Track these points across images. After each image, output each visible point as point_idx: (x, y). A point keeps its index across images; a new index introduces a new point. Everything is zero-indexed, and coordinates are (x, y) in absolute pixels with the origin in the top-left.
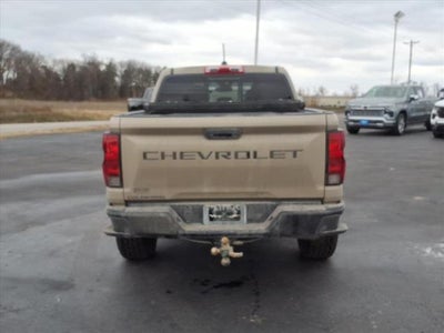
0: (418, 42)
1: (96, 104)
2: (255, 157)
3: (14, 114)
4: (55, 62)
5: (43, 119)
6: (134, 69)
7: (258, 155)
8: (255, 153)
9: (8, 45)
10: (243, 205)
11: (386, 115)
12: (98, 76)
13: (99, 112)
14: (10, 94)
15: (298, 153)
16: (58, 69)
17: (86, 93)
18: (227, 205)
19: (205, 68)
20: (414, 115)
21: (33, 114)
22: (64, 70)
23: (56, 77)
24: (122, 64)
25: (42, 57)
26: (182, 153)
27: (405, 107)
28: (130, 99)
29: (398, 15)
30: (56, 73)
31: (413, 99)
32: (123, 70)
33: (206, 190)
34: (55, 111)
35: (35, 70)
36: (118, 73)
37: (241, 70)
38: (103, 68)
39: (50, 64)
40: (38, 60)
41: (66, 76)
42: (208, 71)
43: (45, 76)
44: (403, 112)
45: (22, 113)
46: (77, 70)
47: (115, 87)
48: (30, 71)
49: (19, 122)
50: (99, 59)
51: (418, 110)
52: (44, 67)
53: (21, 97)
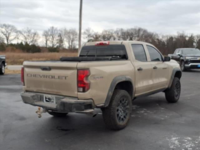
2: (54, 78)
4: (163, 37)
7: (55, 77)
8: (54, 77)
9: (142, 30)
10: (54, 97)
12: (184, 43)
15: (67, 78)
16: (164, 40)
18: (50, 96)
22: (167, 41)
23: (163, 44)
24: (198, 36)
25: (157, 35)
26: (35, 75)
30: (163, 42)
32: (198, 39)
33: (44, 89)
35: (153, 41)
36: (195, 41)
37: (108, 44)
38: (187, 39)
39: (160, 38)
40: (155, 36)
41: (168, 43)
42: (96, 44)
43: (158, 43)
46: (174, 40)
50: (186, 34)
52: (158, 39)
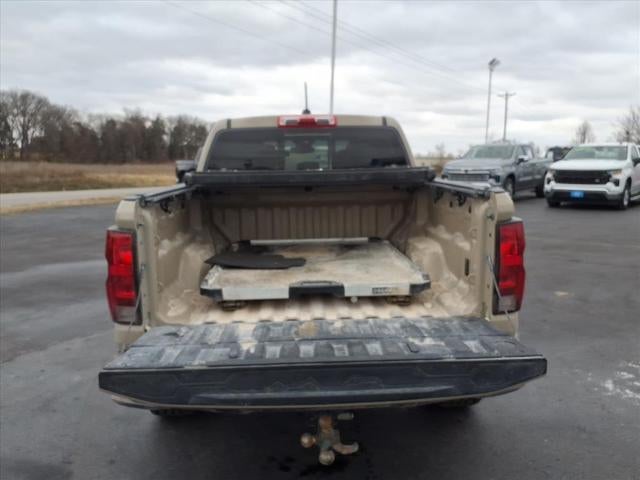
0: (514, 94)
1: (139, 167)
3: (38, 180)
4: (90, 117)
5: (74, 187)
6: (185, 126)
9: (33, 97)
11: (492, 181)
12: (143, 135)
13: (143, 177)
14: (36, 155)
16: (95, 126)
17: (129, 154)
19: (278, 118)
20: (521, 179)
21: (62, 180)
22: (102, 127)
23: (93, 135)
24: (171, 120)
25: (75, 112)
27: (513, 169)
28: (179, 162)
29: (493, 63)
30: (92, 131)
31: (522, 160)
32: (173, 126)
34: (89, 176)
35: (66, 127)
36: (166, 130)
37: (332, 123)
38: (148, 124)
39: (84, 120)
40: (69, 115)
41: (104, 134)
42: (282, 123)
43: (79, 134)
44: (511, 176)
45: (46, 179)
46: (118, 126)
47: (163, 147)
48: (60, 129)
49: (43, 190)
50: (144, 114)
51: (526, 175)
52: (79, 124)
53: (49, 160)
